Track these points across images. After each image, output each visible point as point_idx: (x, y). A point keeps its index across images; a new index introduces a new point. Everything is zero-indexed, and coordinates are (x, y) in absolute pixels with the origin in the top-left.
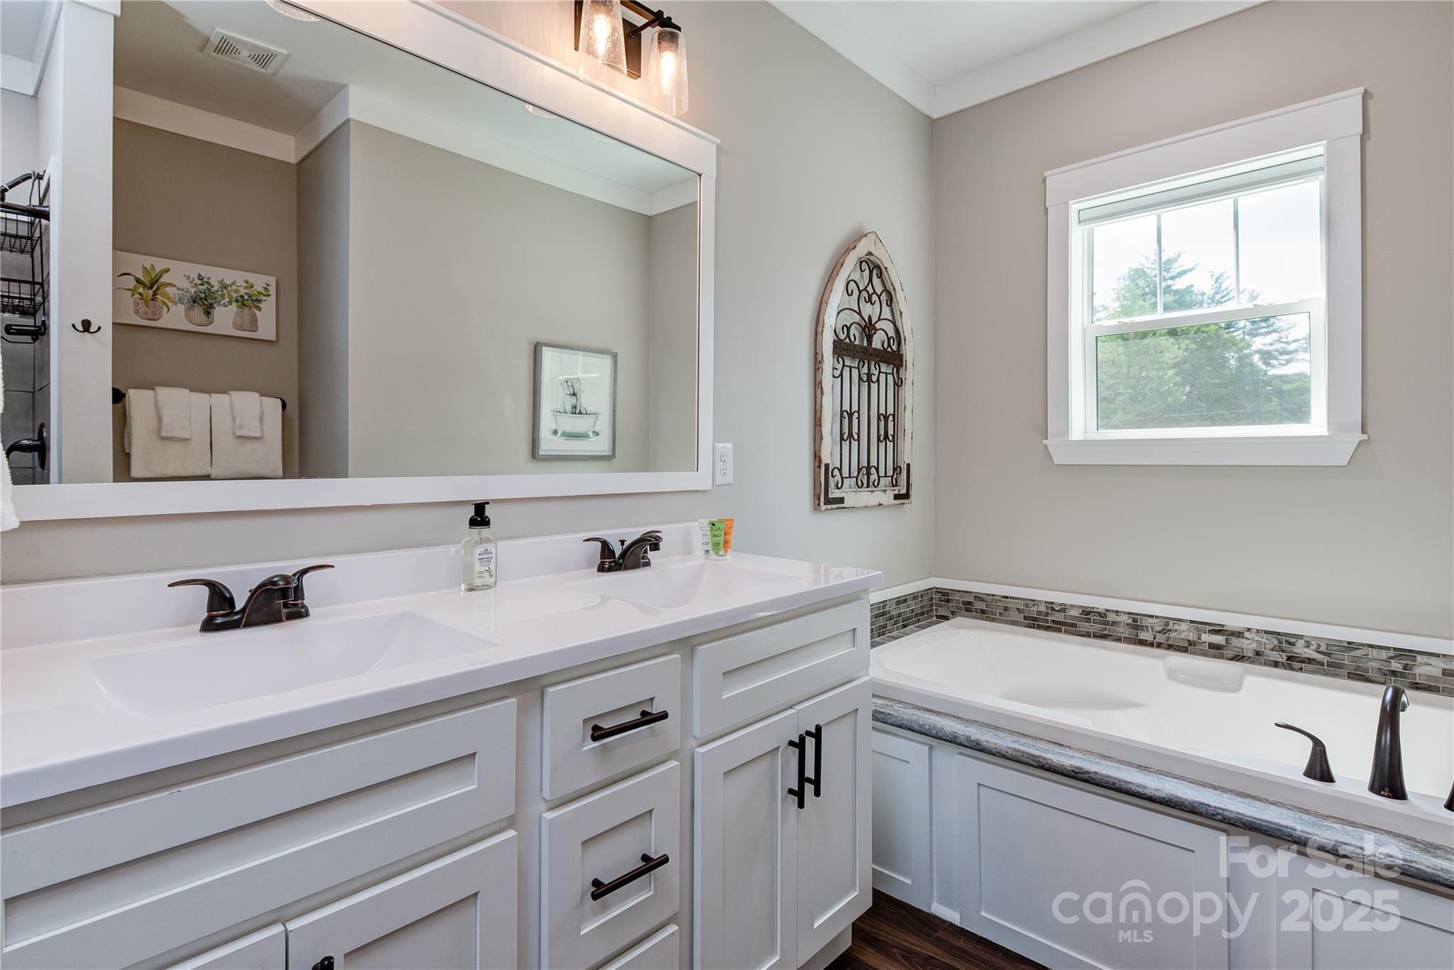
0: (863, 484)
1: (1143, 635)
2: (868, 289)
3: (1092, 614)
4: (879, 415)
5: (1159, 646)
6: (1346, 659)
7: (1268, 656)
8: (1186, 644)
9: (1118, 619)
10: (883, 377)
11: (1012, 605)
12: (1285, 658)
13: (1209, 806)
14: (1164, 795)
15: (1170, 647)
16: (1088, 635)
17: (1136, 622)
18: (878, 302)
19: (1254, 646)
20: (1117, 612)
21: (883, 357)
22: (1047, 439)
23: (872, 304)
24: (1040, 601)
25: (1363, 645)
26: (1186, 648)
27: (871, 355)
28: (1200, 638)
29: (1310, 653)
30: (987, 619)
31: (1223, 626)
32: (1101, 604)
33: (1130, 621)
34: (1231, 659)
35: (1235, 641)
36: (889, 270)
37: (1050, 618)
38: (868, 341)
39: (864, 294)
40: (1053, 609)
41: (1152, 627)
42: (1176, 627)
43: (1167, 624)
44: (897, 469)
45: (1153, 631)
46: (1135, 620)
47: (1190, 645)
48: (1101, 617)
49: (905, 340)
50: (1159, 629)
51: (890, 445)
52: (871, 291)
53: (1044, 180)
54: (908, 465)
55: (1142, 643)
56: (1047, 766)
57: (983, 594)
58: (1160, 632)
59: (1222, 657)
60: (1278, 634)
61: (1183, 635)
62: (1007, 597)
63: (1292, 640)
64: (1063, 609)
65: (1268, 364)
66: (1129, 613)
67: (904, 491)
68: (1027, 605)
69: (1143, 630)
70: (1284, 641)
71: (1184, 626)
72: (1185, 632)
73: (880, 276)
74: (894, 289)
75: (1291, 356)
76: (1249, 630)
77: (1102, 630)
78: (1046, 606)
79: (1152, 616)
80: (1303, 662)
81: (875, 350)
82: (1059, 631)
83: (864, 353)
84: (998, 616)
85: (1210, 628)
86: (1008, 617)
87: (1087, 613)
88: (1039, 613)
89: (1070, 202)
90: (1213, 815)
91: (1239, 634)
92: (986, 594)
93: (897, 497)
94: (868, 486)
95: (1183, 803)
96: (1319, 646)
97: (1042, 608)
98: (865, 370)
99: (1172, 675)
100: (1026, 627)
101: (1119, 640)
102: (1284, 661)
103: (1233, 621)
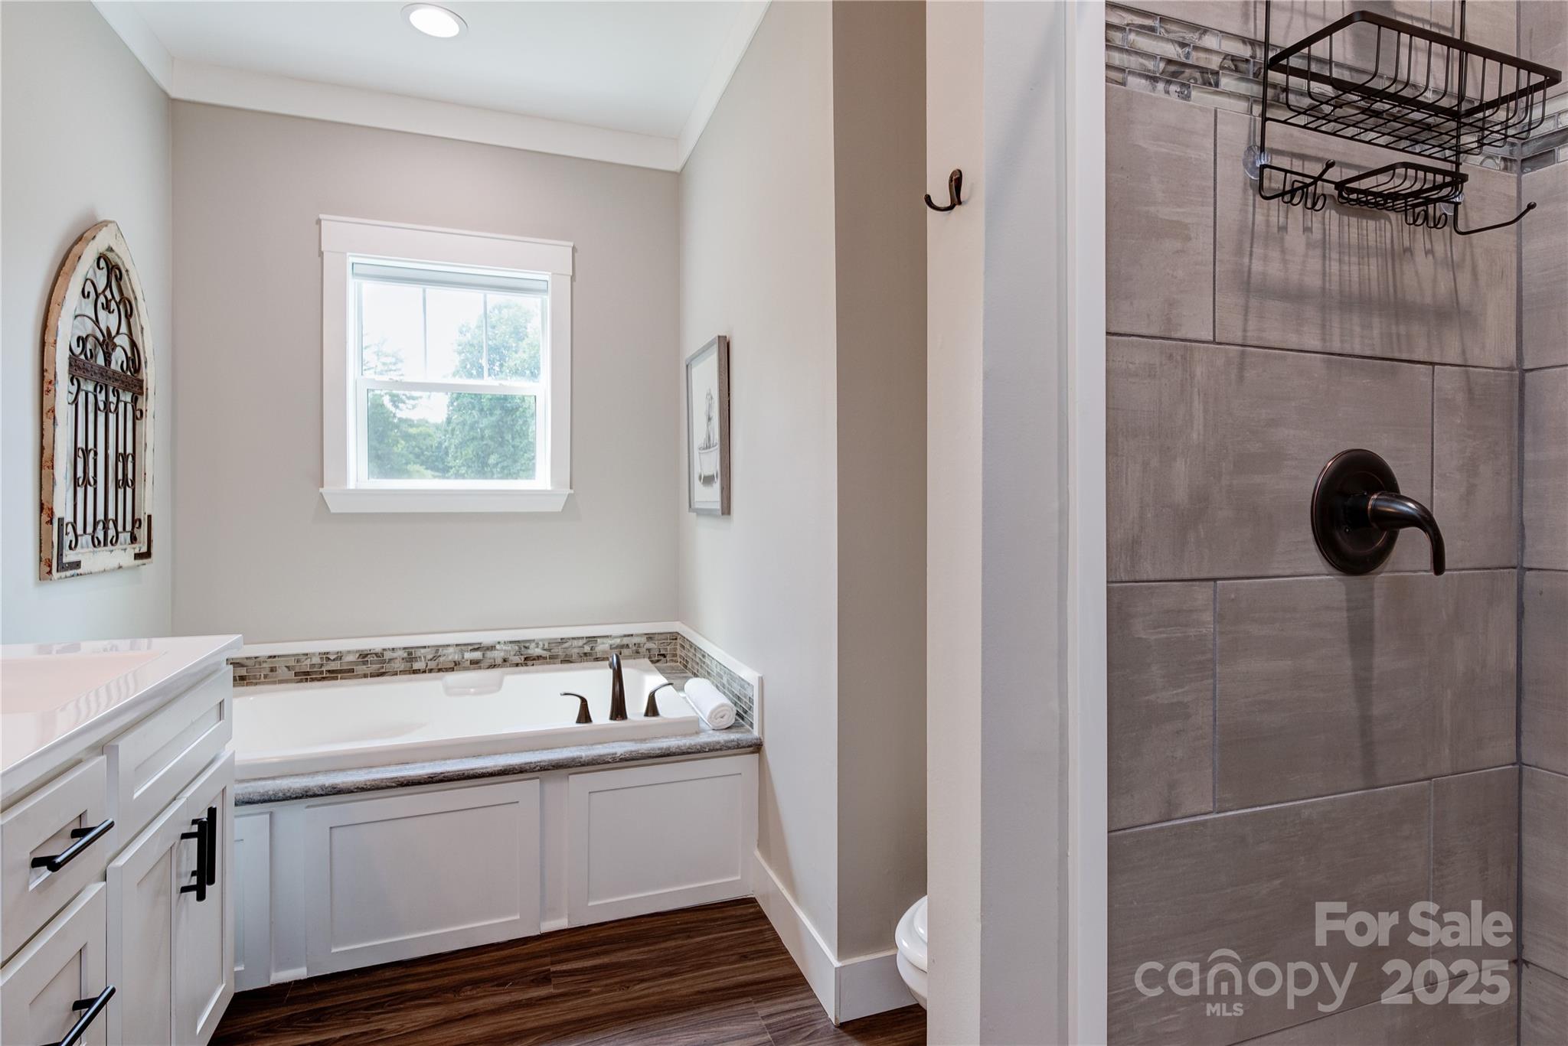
0: (99, 542)
1: (416, 666)
2: (106, 293)
3: (369, 656)
4: (117, 454)
5: (431, 671)
6: (558, 651)
7: (512, 661)
8: (452, 665)
9: (395, 655)
10: (121, 406)
11: (280, 664)
12: (523, 659)
13: (531, 763)
14: (500, 768)
15: (440, 670)
16: (365, 676)
17: (411, 655)
18: (116, 311)
19: (502, 654)
20: (393, 649)
21: (123, 382)
22: (323, 487)
23: (109, 312)
24: (314, 654)
25: (569, 639)
26: (455, 666)
27: (110, 378)
28: (463, 658)
29: (538, 651)
30: (248, 684)
31: (480, 644)
32: (375, 644)
33: (405, 655)
34: (488, 668)
35: (489, 654)
36: (131, 273)
37: (324, 669)
38: (105, 360)
39: (102, 299)
40: (328, 659)
41: (425, 657)
42: (445, 652)
43: (437, 651)
44: (135, 522)
45: (425, 660)
46: (410, 654)
47: (456, 665)
48: (377, 657)
49: (146, 362)
50: (429, 657)
51: (129, 491)
52: (109, 297)
53: (319, 222)
54: (149, 517)
55: (415, 672)
56: (405, 782)
57: (242, 658)
58: (431, 660)
59: (480, 668)
60: (519, 642)
61: (450, 658)
62: (275, 657)
63: (527, 645)
64: (339, 656)
65: (397, 407)
66: (405, 648)
67: (144, 549)
68: (298, 661)
69: (417, 661)
70: (522, 645)
71: (451, 650)
72: (452, 655)
73: (119, 279)
74: (136, 298)
75: (416, 402)
76: (499, 643)
77: (379, 670)
78: (321, 658)
79: (425, 647)
80: (534, 659)
81: (114, 372)
82: (336, 678)
83: (101, 374)
84: (262, 679)
85: (471, 648)
86: (275, 677)
87: (364, 656)
88: (312, 666)
89: (348, 254)
90: (535, 768)
91: (492, 648)
92: (247, 658)
93: (138, 556)
94: (105, 544)
95: (514, 768)
96: (544, 645)
97: (316, 660)
98: (101, 397)
99: (448, 690)
100: (298, 682)
101: (396, 674)
102: (522, 662)
103: (486, 638)
